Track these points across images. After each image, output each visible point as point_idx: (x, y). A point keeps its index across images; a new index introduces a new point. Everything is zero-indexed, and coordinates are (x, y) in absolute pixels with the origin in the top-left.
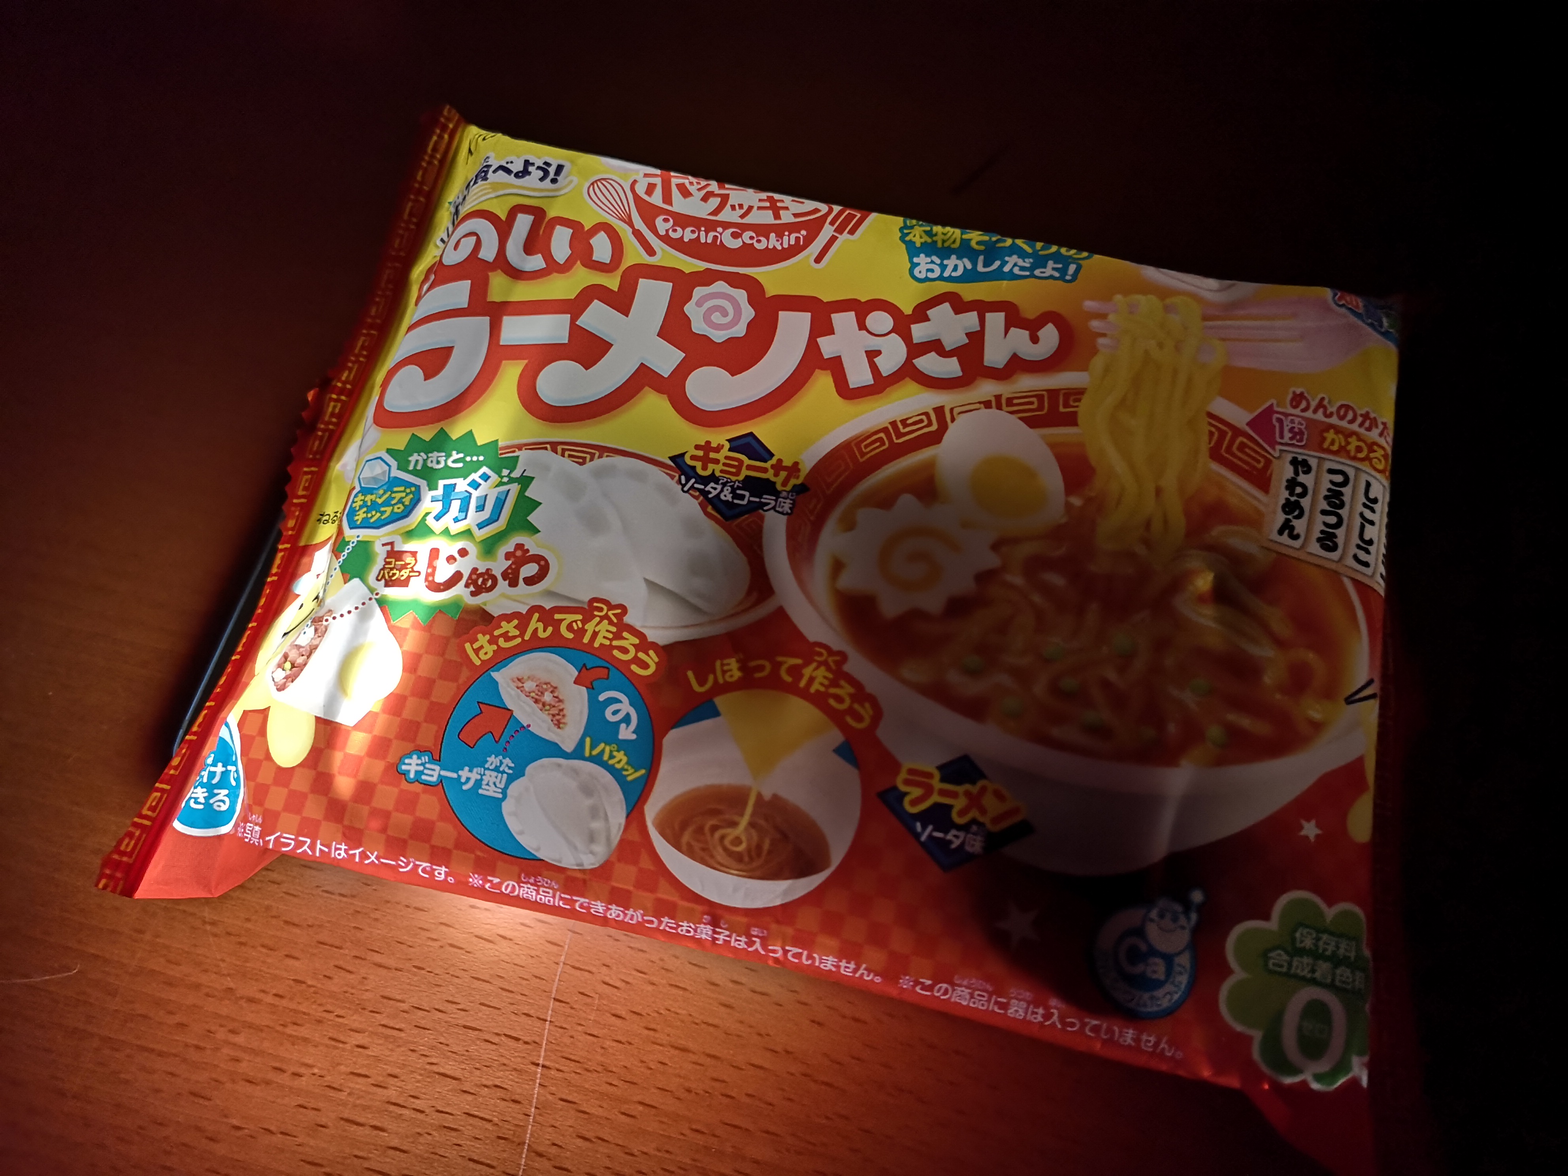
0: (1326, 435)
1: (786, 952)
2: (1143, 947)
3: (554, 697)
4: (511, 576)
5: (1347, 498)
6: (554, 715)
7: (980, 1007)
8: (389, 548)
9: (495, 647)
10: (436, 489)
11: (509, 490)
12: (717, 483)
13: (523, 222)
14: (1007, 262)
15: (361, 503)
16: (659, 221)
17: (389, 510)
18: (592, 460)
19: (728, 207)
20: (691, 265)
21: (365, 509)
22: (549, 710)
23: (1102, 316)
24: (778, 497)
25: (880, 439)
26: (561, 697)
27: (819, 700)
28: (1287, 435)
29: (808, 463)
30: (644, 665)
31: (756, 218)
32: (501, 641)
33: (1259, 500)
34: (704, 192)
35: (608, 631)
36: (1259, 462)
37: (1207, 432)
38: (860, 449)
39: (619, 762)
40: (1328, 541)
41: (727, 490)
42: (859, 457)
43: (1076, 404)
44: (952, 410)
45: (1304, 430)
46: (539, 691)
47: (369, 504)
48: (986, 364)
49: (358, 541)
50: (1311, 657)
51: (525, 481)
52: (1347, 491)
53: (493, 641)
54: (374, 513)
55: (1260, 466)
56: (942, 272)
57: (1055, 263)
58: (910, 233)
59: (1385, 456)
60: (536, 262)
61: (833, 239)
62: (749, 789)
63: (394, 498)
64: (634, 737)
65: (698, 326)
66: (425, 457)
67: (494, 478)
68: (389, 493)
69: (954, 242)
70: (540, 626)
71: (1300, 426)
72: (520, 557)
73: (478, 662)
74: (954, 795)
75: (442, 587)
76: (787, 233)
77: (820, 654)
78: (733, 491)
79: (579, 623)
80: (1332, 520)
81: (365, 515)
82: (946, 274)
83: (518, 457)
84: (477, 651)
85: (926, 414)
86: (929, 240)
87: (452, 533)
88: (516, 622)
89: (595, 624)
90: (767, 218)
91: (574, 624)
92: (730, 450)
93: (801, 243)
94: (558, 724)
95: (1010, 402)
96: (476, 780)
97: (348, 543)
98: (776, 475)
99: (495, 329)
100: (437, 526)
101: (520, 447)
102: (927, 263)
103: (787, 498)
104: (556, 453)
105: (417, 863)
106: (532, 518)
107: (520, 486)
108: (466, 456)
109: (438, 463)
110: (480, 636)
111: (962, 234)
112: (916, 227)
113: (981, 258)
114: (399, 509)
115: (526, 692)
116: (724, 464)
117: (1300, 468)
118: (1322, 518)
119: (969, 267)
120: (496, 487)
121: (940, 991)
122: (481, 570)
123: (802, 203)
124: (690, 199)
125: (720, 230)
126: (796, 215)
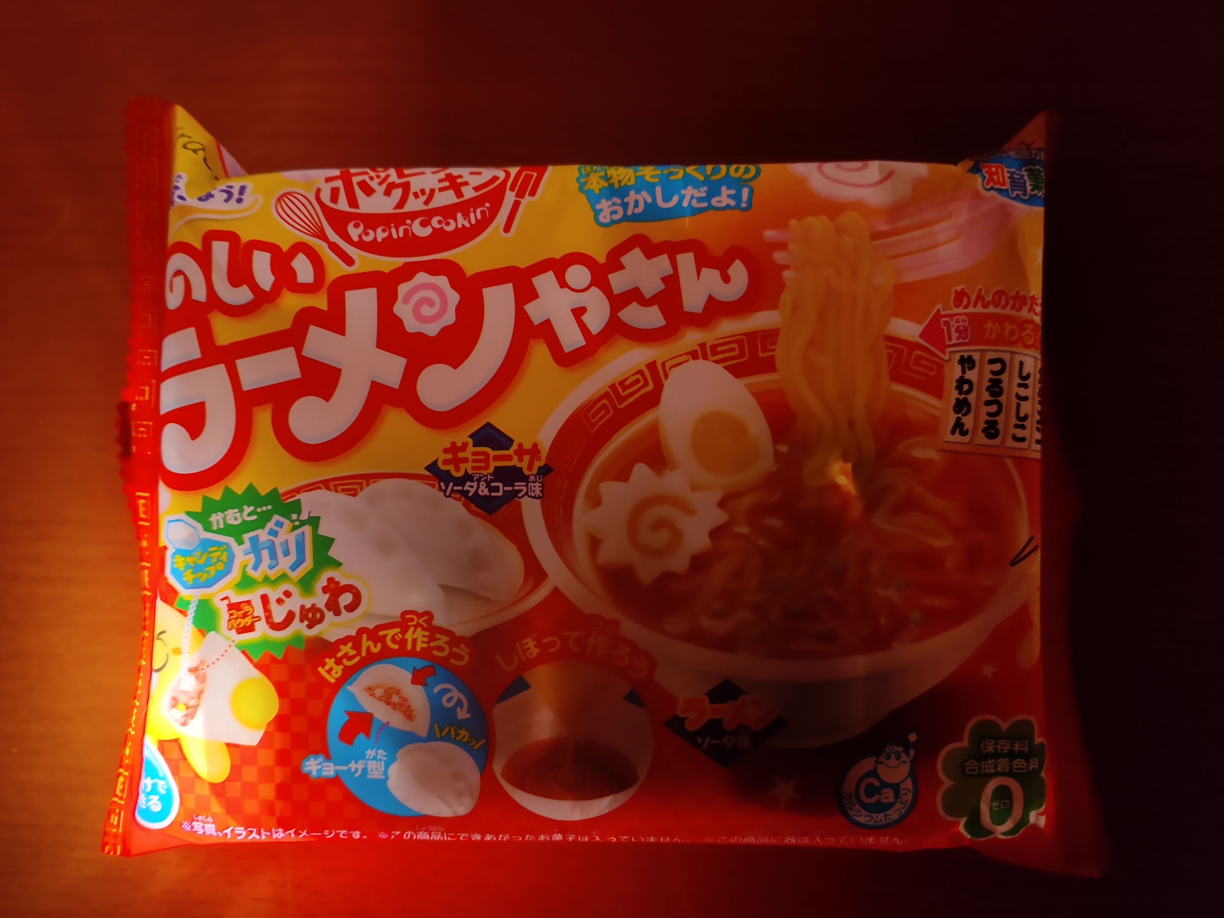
0: (985, 326)
1: (619, 839)
3: (400, 697)
4: (334, 608)
5: (1005, 384)
6: (404, 712)
7: (764, 843)
8: (227, 602)
9: (341, 667)
10: (244, 543)
11: (303, 532)
12: (472, 480)
13: (221, 250)
14: (684, 195)
16: (350, 228)
17: (211, 568)
19: (411, 196)
20: (388, 263)
22: (398, 709)
23: (783, 246)
24: (527, 482)
25: (605, 406)
26: (405, 696)
28: (954, 335)
29: (545, 443)
30: (460, 657)
31: (439, 201)
32: (345, 661)
33: (935, 407)
34: (385, 184)
35: (423, 636)
36: (932, 369)
37: (886, 356)
38: (588, 420)
40: (991, 430)
41: (482, 484)
42: (589, 428)
43: (773, 347)
44: (663, 365)
45: (967, 326)
46: (387, 695)
47: (193, 566)
48: (685, 310)
49: (197, 600)
51: (314, 521)
52: (1004, 376)
53: (338, 662)
54: (201, 573)
55: (934, 373)
57: (728, 188)
58: (586, 182)
59: (1036, 331)
60: (245, 295)
61: (516, 205)
62: (566, 739)
63: (212, 558)
64: (469, 716)
65: (411, 325)
66: (222, 516)
67: (287, 524)
68: (207, 554)
69: (629, 181)
70: (371, 643)
71: (964, 324)
72: (334, 589)
73: (332, 680)
74: (723, 711)
75: (282, 626)
76: (472, 210)
77: (598, 625)
79: (399, 634)
80: (994, 408)
81: (195, 576)
82: (629, 214)
83: (299, 500)
84: (329, 672)
85: (641, 372)
86: (606, 184)
87: (272, 579)
88: (350, 644)
89: (412, 633)
90: (450, 198)
91: (396, 637)
93: (488, 216)
94: (410, 718)
95: (714, 350)
96: (363, 769)
97: (189, 602)
100: (257, 575)
101: (298, 490)
102: (609, 207)
103: (536, 481)
104: (330, 490)
105: (338, 831)
106: (331, 553)
107: (311, 527)
108: (256, 507)
109: (236, 519)
110: (327, 660)
111: (635, 172)
112: (592, 174)
113: (658, 189)
114: (220, 567)
115: (378, 697)
116: (474, 461)
117: (966, 365)
118: (985, 409)
119: (649, 200)
120: (292, 531)
121: (734, 840)
122: (308, 606)
123: (480, 173)
124: (374, 196)
125: (408, 221)
126: (476, 189)
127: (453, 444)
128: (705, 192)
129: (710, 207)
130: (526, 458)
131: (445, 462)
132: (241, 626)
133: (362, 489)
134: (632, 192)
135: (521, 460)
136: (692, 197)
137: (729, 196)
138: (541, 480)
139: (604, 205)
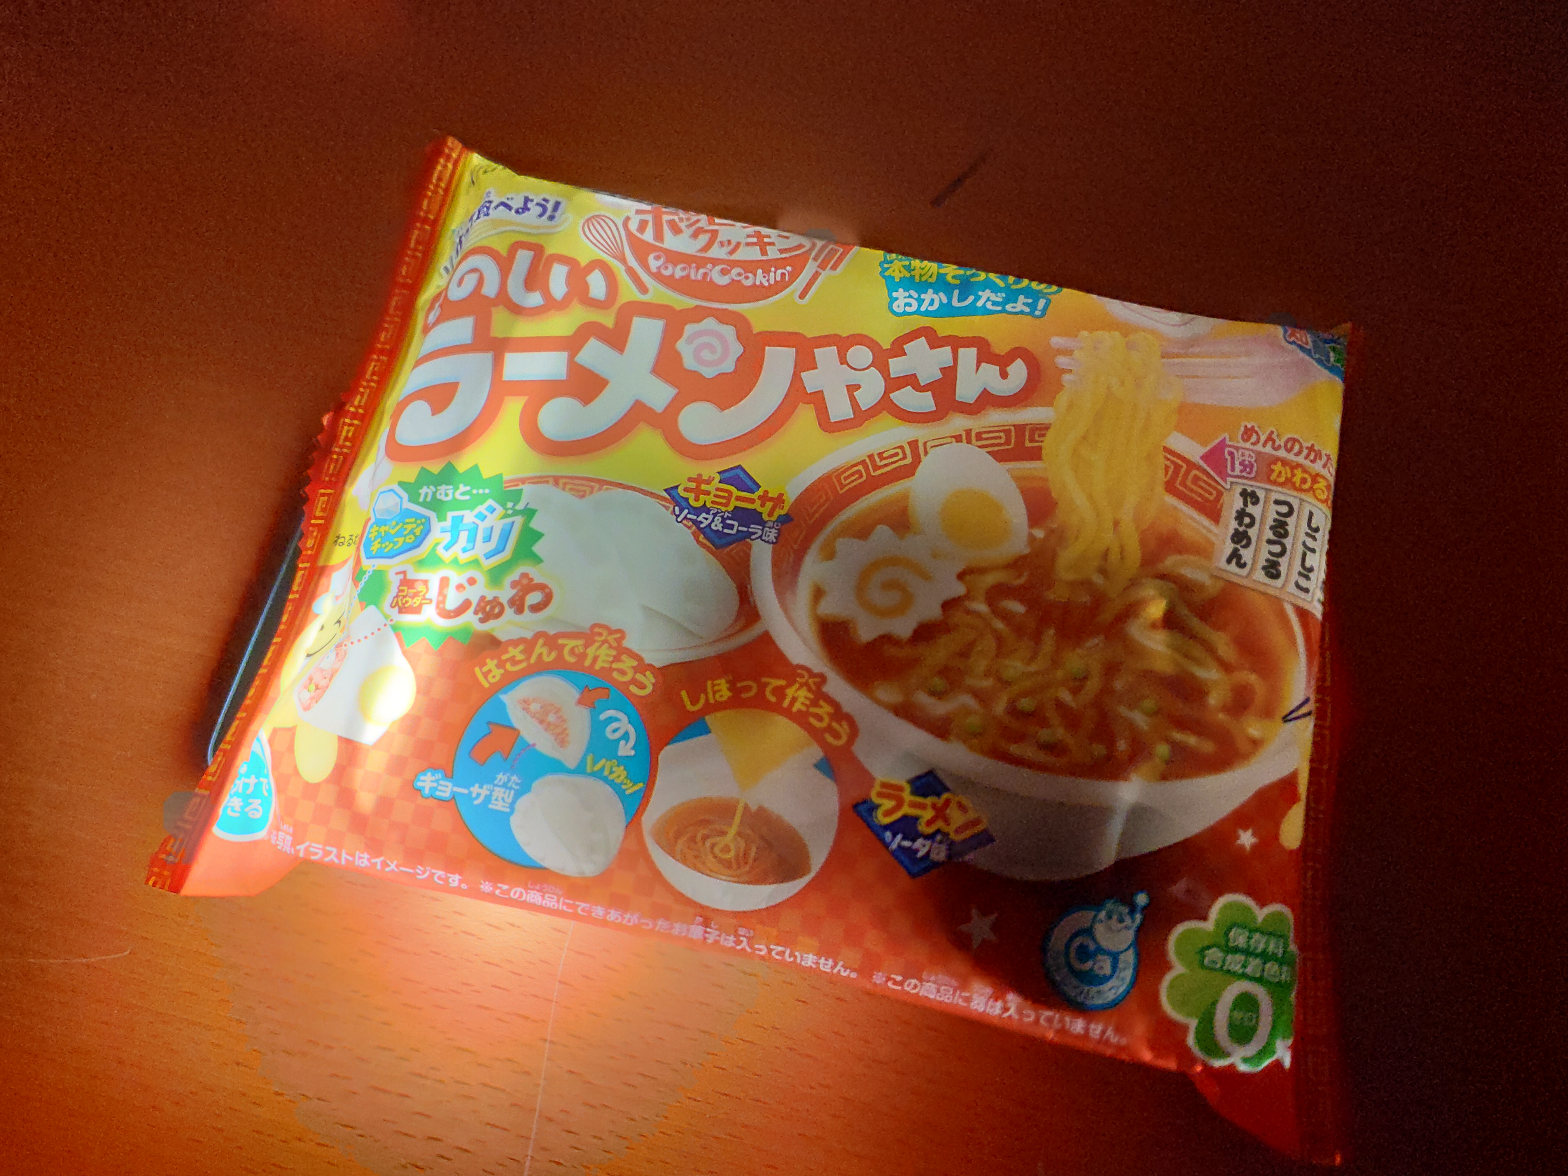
0: (1273, 467)
1: (770, 951)
2: (1092, 947)
3: (558, 717)
4: (518, 605)
5: (1291, 528)
6: (559, 734)
7: (946, 1001)
8: (401, 576)
9: (502, 671)
10: (445, 520)
11: (514, 522)
12: (708, 513)
13: (524, 258)
14: (981, 297)
15: (376, 534)
16: (651, 258)
17: (401, 540)
18: (591, 492)
19: (717, 243)
20: (681, 302)
21: (379, 540)
22: (553, 730)
23: (1068, 352)
24: (764, 527)
25: (859, 472)
26: (564, 717)
27: (800, 719)
28: (1238, 467)
29: (792, 494)
30: (642, 687)
31: (743, 254)
32: (508, 666)
33: (1210, 531)
34: (694, 227)
35: (607, 655)
36: (1211, 494)
37: (1163, 466)
38: (839, 481)
39: (619, 776)
40: (1272, 570)
41: (718, 519)
42: (838, 488)
43: (1041, 439)
44: (925, 443)
45: (1254, 463)
46: (543, 712)
47: (383, 534)
48: (957, 398)
49: (374, 571)
50: (1253, 678)
51: (529, 513)
52: (1291, 521)
53: (501, 665)
54: (387, 543)
55: (1211, 498)
56: (919, 306)
57: (1026, 297)
58: (888, 268)
59: (1328, 487)
60: (535, 299)
61: (816, 276)
62: (738, 802)
63: (406, 529)
64: (633, 753)
65: (689, 362)
66: (434, 490)
67: (500, 511)
68: (401, 524)
69: (930, 277)
70: (545, 650)
71: (1250, 459)
72: (526, 586)
73: (486, 685)
74: (923, 807)
75: (452, 614)
76: (773, 269)
77: (802, 676)
78: (723, 520)
79: (580, 647)
80: (1277, 549)
81: (379, 545)
82: (923, 309)
83: (521, 490)
84: (486, 675)
85: (901, 447)
86: (908, 275)
87: (461, 562)
88: (521, 647)
89: (596, 648)
90: (754, 254)
91: (576, 649)
92: (720, 482)
93: (786, 280)
94: (562, 743)
95: (979, 436)
96: (486, 796)
97: (365, 572)
98: (763, 505)
99: (498, 363)
100: (447, 556)
101: (523, 481)
102: (905, 298)
104: (557, 486)
105: (433, 871)
106: (536, 548)
107: (524, 518)
108: (472, 488)
109: (446, 495)
110: (488, 660)
111: (938, 269)
112: (896, 262)
113: (956, 290)
114: (411, 540)
115: (532, 713)
116: (715, 497)
117: (1249, 500)
118: (1265, 548)
119: (945, 300)
120: (502, 518)
122: (489, 598)
123: (788, 239)
124: (680, 236)
125: (709, 266)
126: (781, 251)
127: (700, 475)
128: (1002, 296)
129: (1004, 311)
130: (769, 505)
131: (687, 489)
132: (407, 605)
134: (931, 289)
136: (988, 300)
137: (1025, 304)
138: (780, 528)
139: (901, 294)
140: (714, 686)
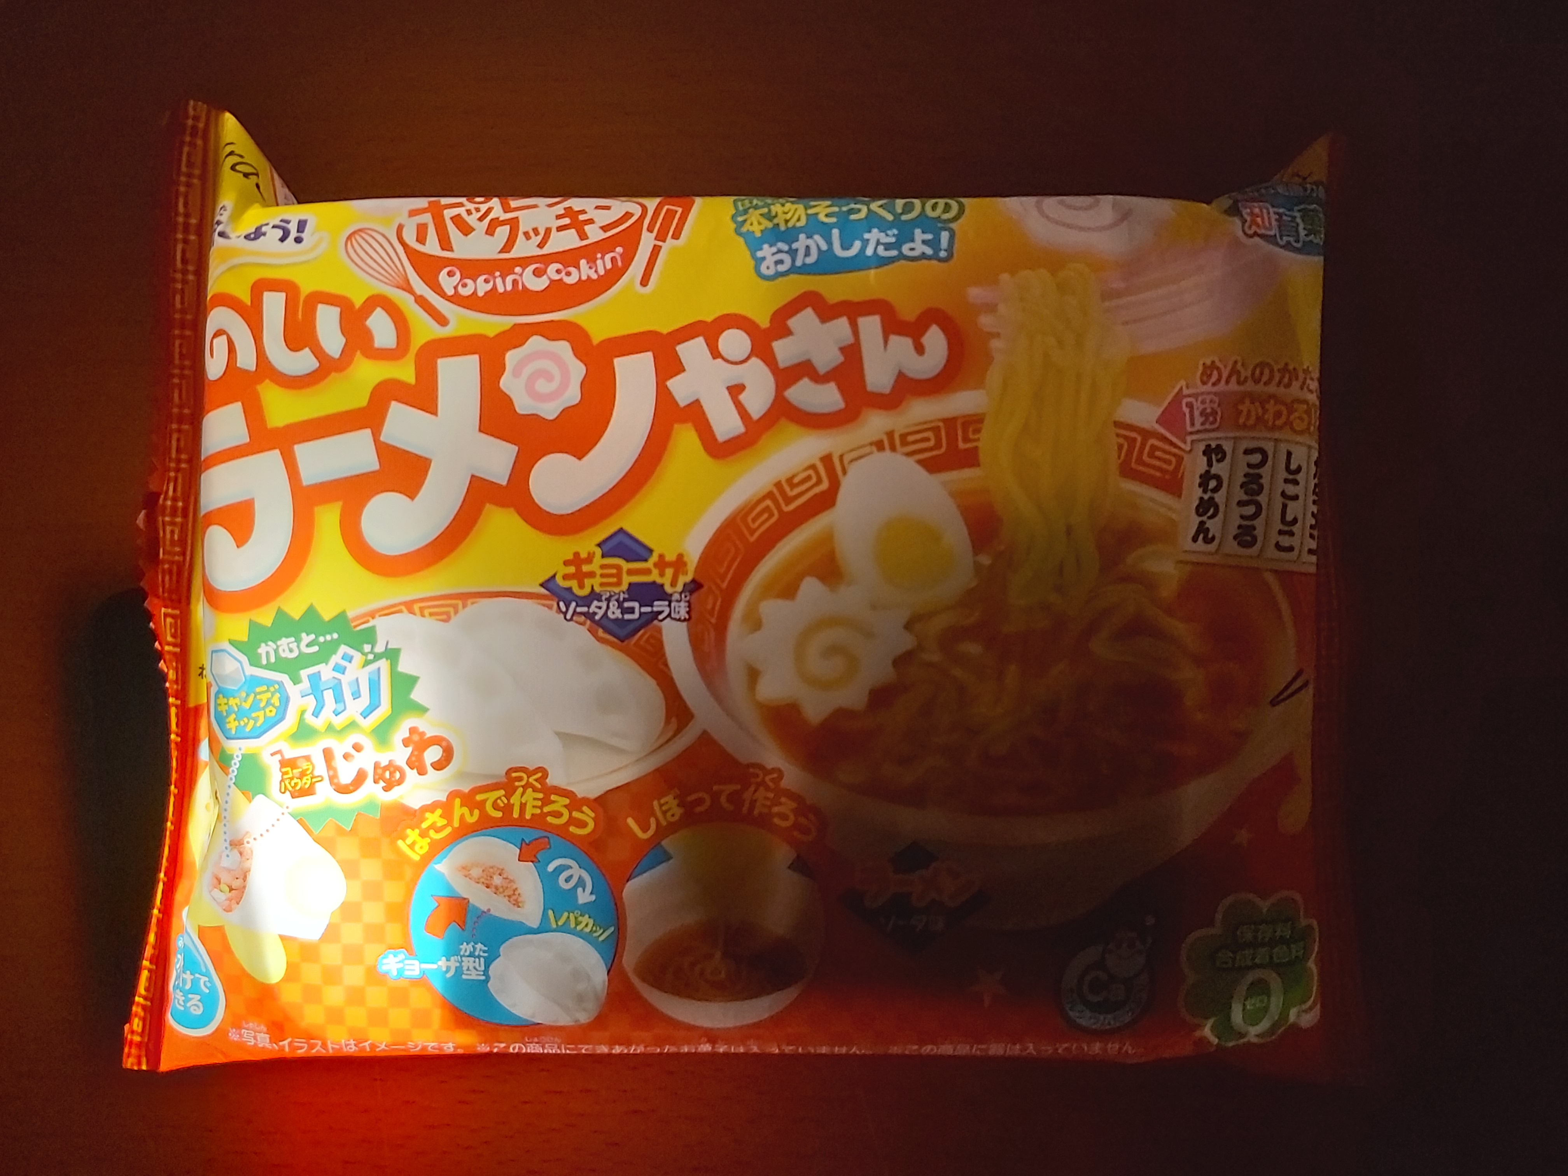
0: (1240, 407)
1: (782, 1050)
3: (504, 878)
4: (418, 765)
5: (1265, 480)
6: (509, 896)
7: (964, 1054)
8: (279, 757)
9: (428, 840)
10: (301, 681)
11: (379, 669)
12: (599, 600)
13: (273, 305)
14: (868, 240)
16: (443, 277)
17: (261, 714)
19: (521, 237)
21: (234, 716)
22: (501, 893)
23: (991, 308)
24: (670, 602)
25: (767, 509)
26: (510, 877)
28: (1199, 420)
29: (693, 553)
30: (582, 824)
31: (557, 243)
32: (432, 834)
34: (487, 221)
35: (535, 799)
37: (1115, 446)
38: (747, 524)
40: (1246, 536)
41: (613, 604)
42: (748, 535)
43: (977, 437)
44: (841, 458)
45: (1217, 409)
46: (487, 876)
48: (869, 388)
49: (242, 754)
50: (1233, 667)
51: (392, 655)
52: (1265, 470)
53: (423, 834)
54: (245, 720)
55: (1171, 467)
56: (794, 261)
57: (923, 231)
60: (306, 361)
61: (655, 252)
63: (261, 700)
64: (593, 898)
65: (522, 404)
66: (275, 647)
67: (358, 657)
68: (253, 694)
69: (799, 220)
70: (465, 811)
71: (1211, 406)
72: (419, 742)
73: (416, 857)
74: (910, 883)
75: (350, 789)
76: (599, 255)
78: (620, 606)
79: (503, 798)
80: (1250, 510)
81: (237, 724)
82: (798, 264)
83: (374, 626)
84: (411, 847)
85: (813, 466)
87: (337, 729)
88: (439, 812)
89: (520, 796)
90: (571, 240)
91: (499, 802)
92: (603, 557)
93: (620, 264)
94: (517, 904)
95: (904, 441)
96: (456, 967)
97: (232, 757)
99: (291, 465)
100: (318, 723)
101: (372, 615)
102: (773, 254)
103: (681, 601)
104: (414, 614)
105: (425, 1044)
106: (414, 696)
107: (389, 661)
108: (318, 636)
109: (291, 651)
110: (409, 831)
111: (806, 209)
112: (751, 210)
113: (835, 232)
114: (271, 712)
115: (475, 879)
116: (602, 576)
117: (1214, 457)
118: (1238, 511)
119: (824, 247)
120: (364, 666)
121: (928, 1049)
122: (384, 763)
123: (608, 208)
124: (473, 235)
125: (518, 270)
126: (604, 228)
127: (576, 554)
128: (894, 235)
129: (902, 257)
130: (669, 572)
131: (566, 577)
132: (298, 788)
133: (456, 612)
134: (802, 236)
135: (662, 574)
136: (878, 243)
137: (924, 242)
138: (688, 598)
139: (766, 251)
140: (661, 806)
